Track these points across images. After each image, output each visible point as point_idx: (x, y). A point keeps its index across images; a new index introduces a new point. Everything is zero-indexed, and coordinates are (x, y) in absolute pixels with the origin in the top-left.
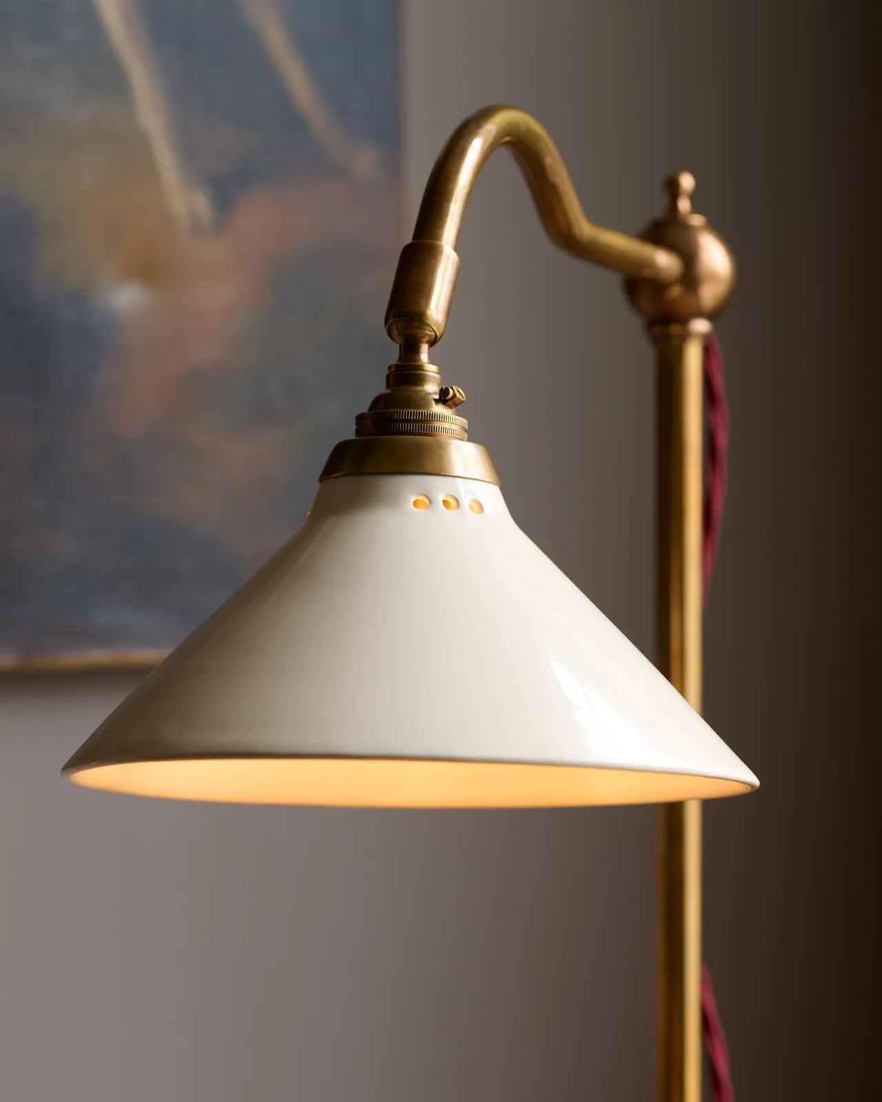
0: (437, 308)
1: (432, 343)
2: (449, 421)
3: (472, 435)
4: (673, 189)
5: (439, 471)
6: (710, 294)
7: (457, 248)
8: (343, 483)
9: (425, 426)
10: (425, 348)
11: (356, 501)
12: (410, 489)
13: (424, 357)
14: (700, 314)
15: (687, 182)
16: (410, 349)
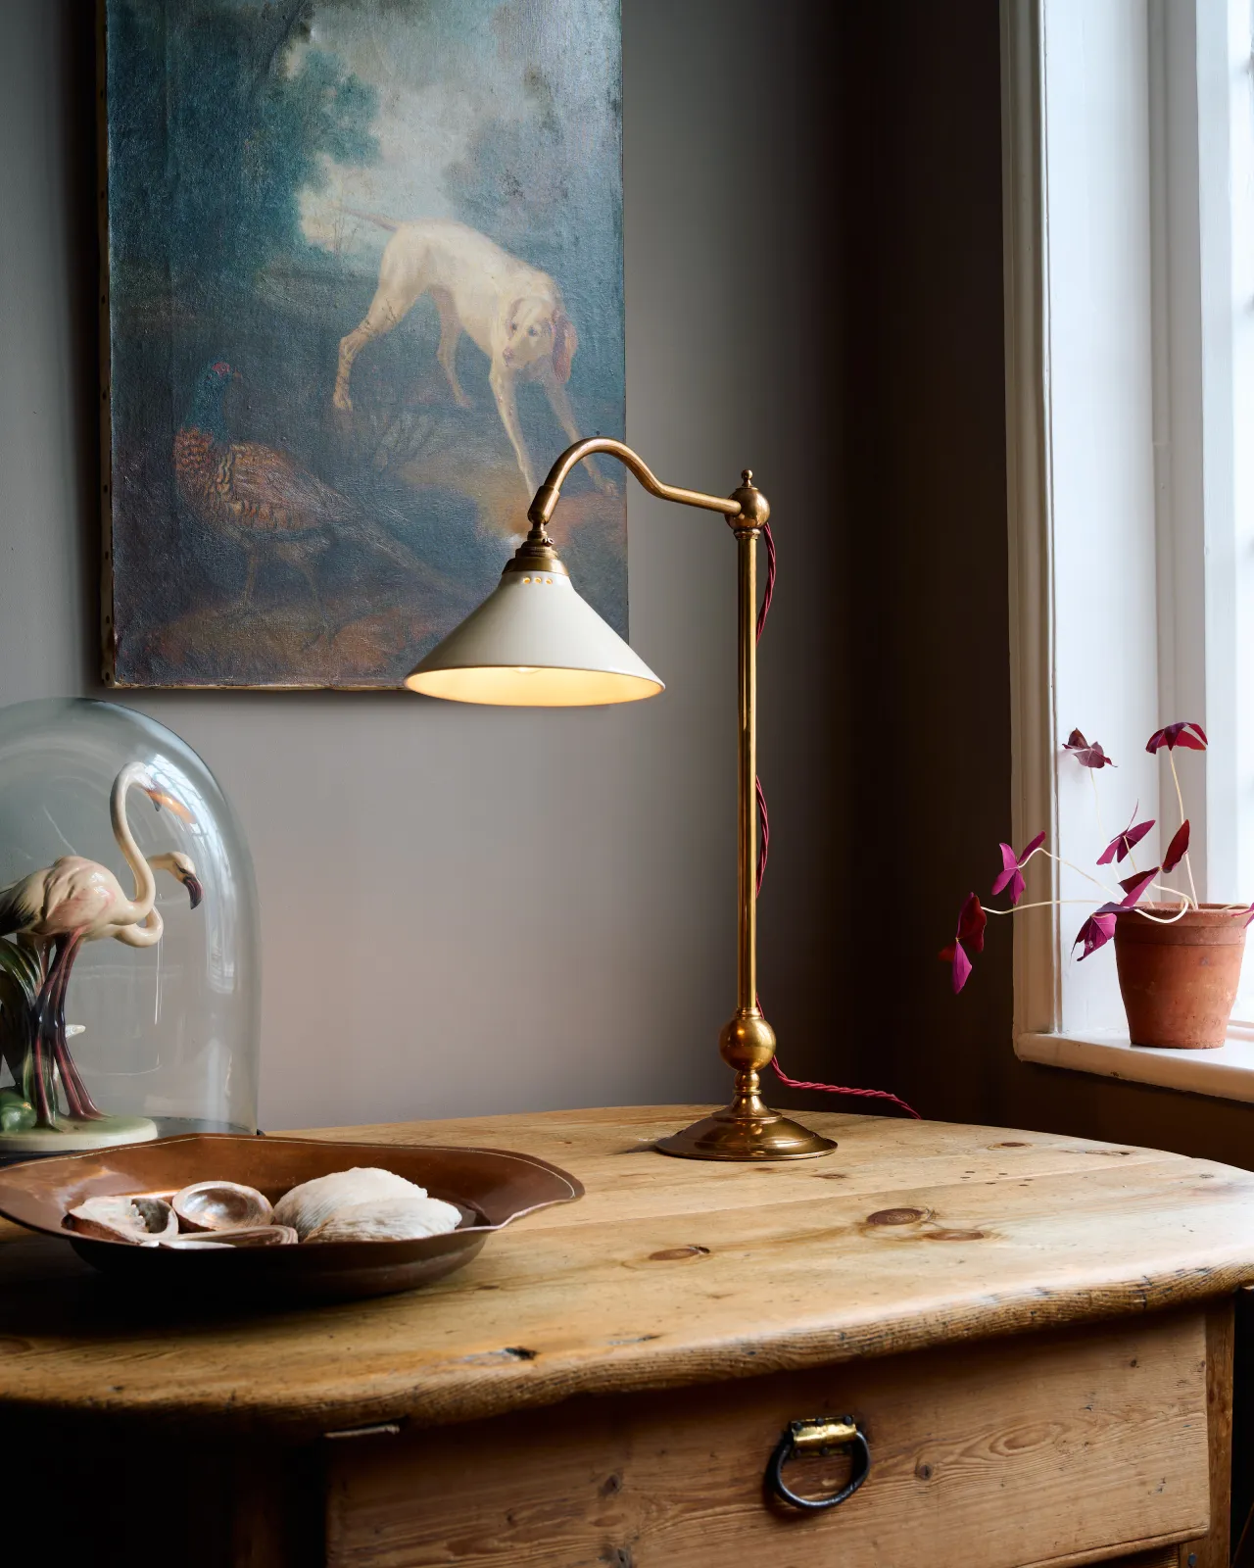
0: (547, 512)
1: (545, 524)
2: (549, 552)
3: (559, 558)
4: (745, 475)
5: (547, 570)
6: (759, 518)
7: (560, 490)
8: (510, 574)
9: (541, 554)
10: (542, 525)
11: (516, 580)
12: (536, 575)
13: (542, 528)
14: (756, 528)
15: (751, 473)
16: (537, 525)
